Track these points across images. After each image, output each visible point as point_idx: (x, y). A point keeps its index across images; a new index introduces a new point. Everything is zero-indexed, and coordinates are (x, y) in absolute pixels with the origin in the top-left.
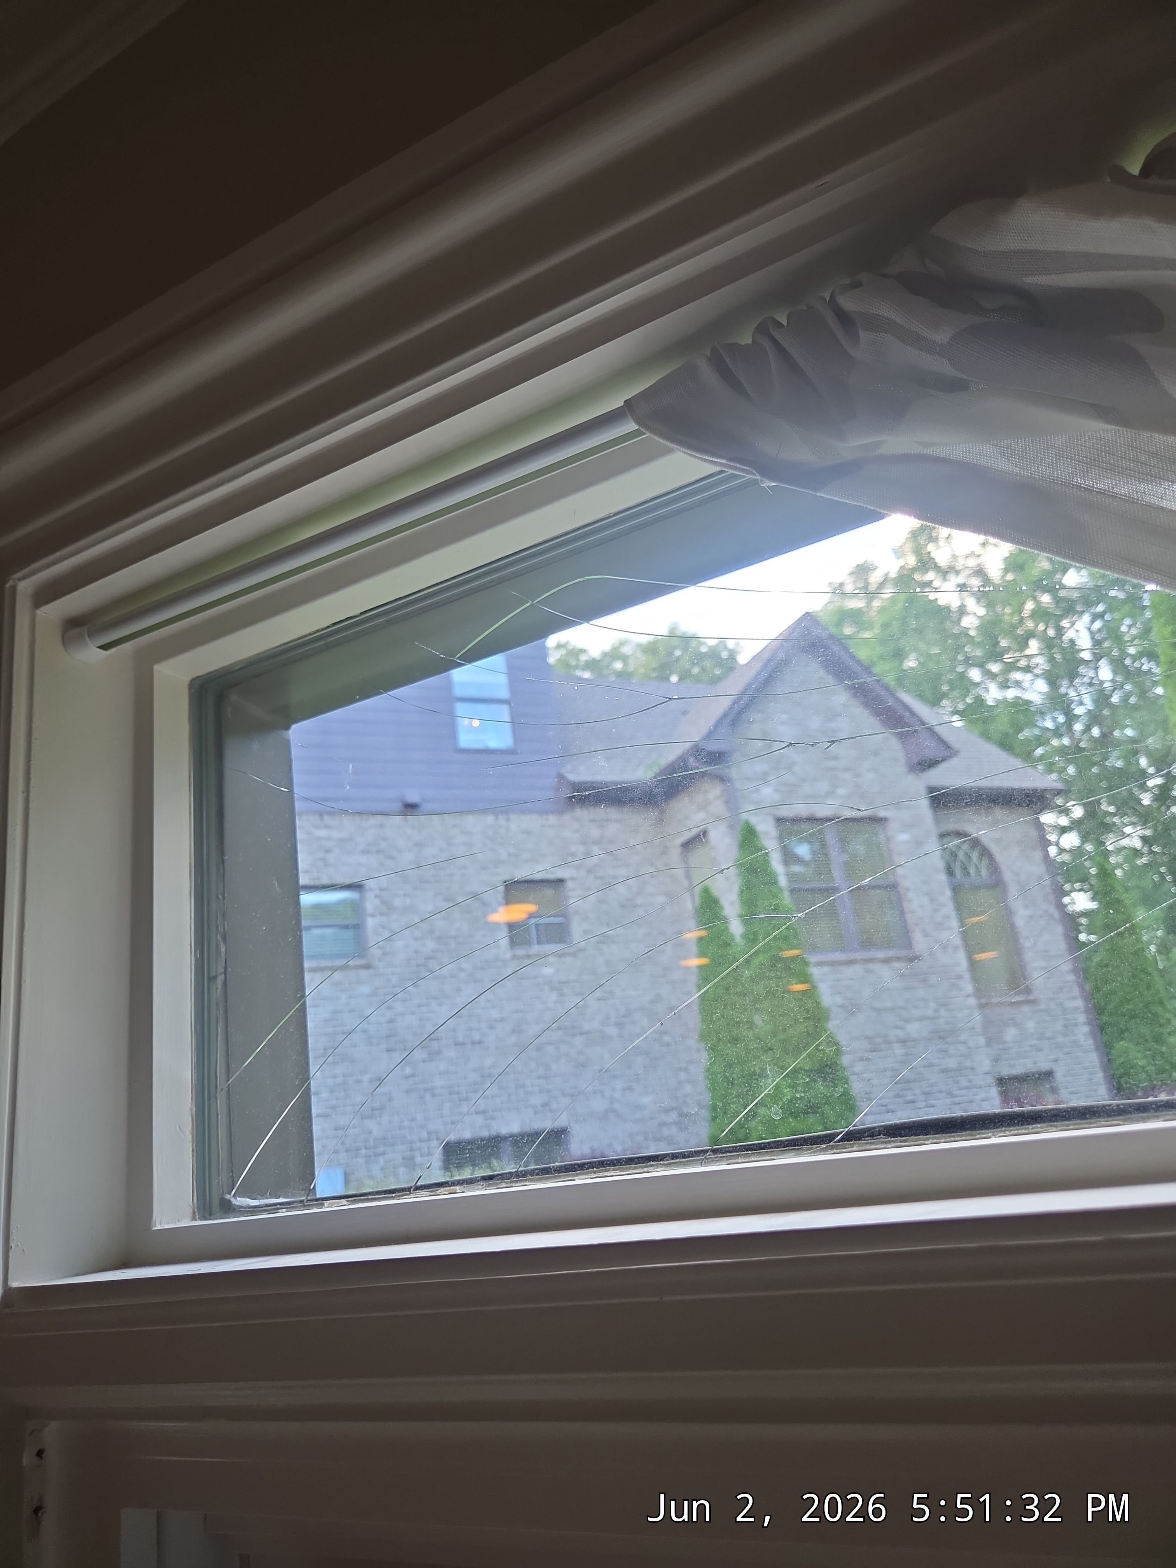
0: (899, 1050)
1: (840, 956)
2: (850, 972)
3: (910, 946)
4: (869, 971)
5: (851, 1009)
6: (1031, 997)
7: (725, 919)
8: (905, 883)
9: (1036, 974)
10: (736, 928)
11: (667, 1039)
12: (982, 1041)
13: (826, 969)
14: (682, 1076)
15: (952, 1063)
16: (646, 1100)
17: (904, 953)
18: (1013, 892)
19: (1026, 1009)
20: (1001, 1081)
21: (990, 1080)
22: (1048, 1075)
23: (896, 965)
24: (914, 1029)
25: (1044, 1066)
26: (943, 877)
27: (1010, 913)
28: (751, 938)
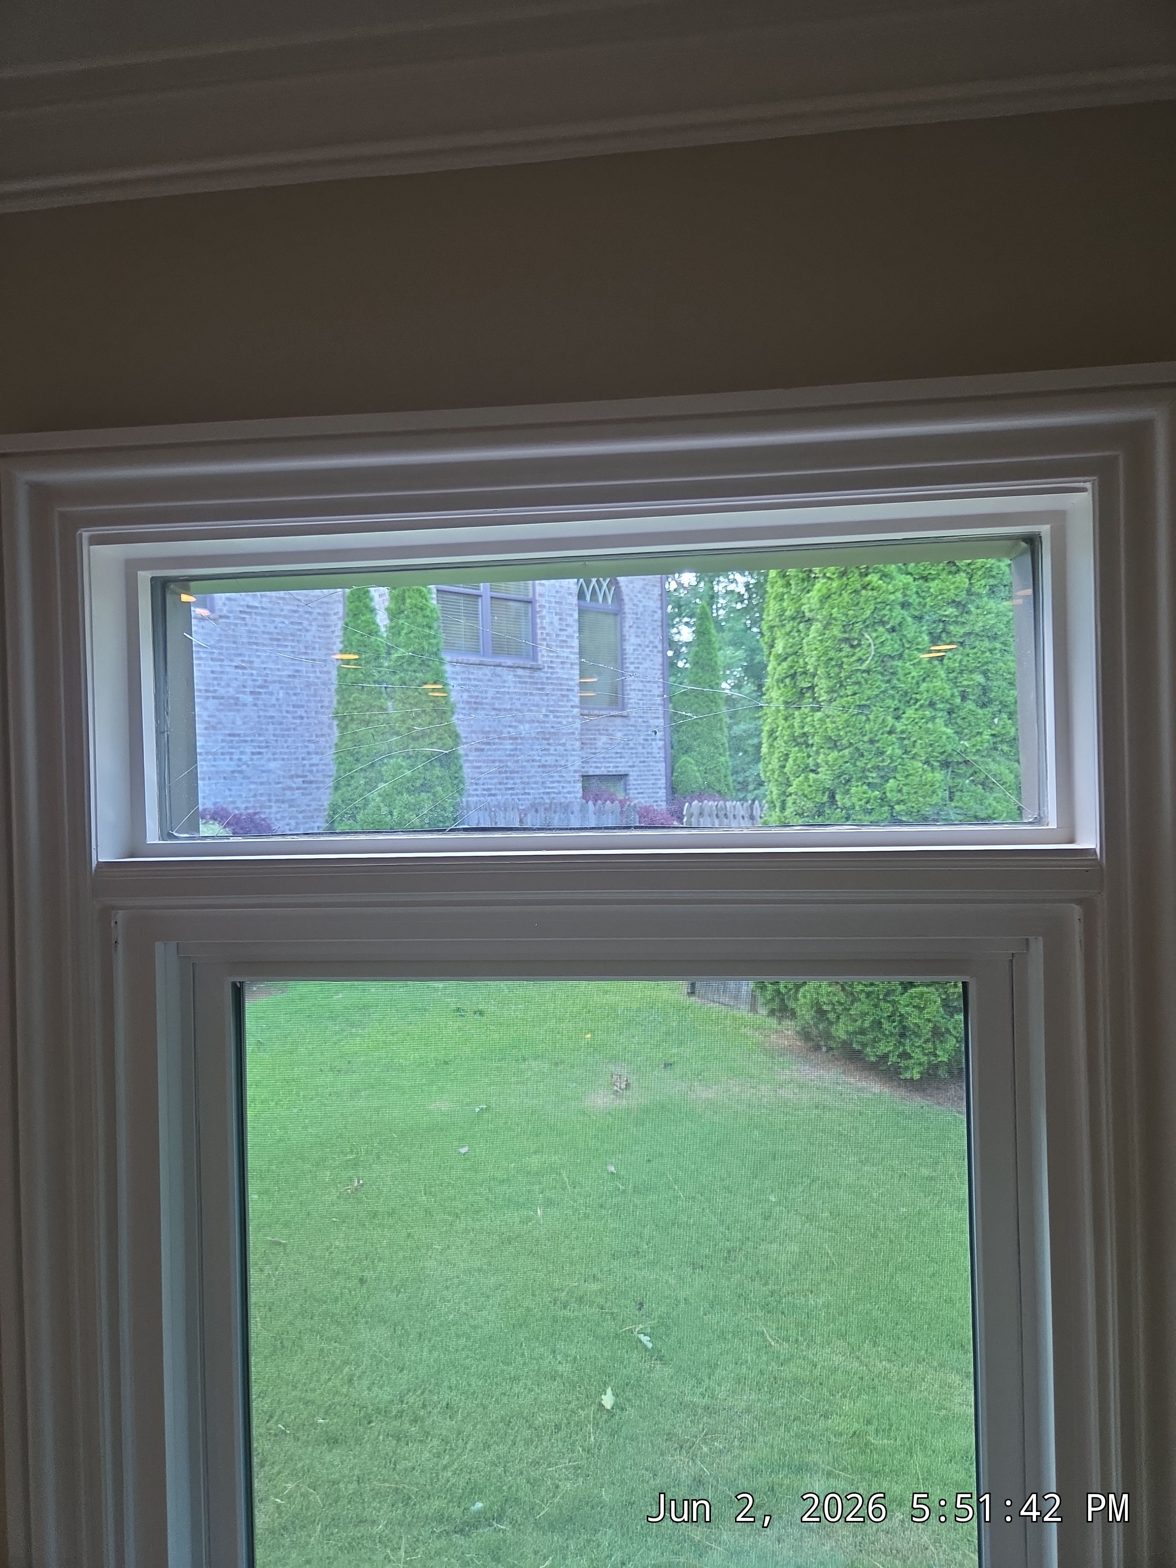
0: (508, 745)
1: (473, 659)
2: (479, 673)
3: (535, 658)
4: (496, 675)
5: (475, 705)
6: (625, 713)
7: (373, 610)
8: (541, 601)
9: (633, 694)
10: (382, 620)
11: (301, 712)
12: (578, 744)
13: (458, 668)
14: (312, 746)
15: (550, 760)
16: (272, 765)
17: (529, 663)
18: (628, 622)
19: (618, 721)
20: (586, 778)
21: (577, 776)
22: (623, 777)
23: (520, 672)
24: (524, 728)
25: (622, 770)
26: (574, 600)
27: (623, 639)
28: (395, 631)
